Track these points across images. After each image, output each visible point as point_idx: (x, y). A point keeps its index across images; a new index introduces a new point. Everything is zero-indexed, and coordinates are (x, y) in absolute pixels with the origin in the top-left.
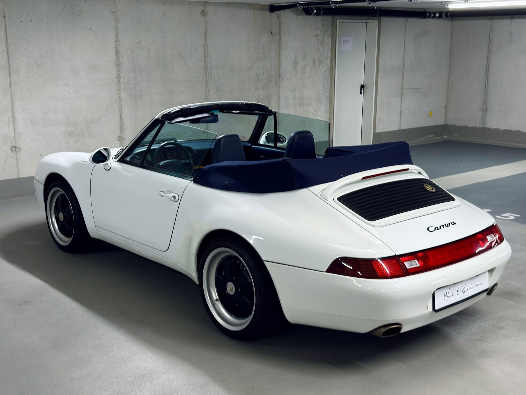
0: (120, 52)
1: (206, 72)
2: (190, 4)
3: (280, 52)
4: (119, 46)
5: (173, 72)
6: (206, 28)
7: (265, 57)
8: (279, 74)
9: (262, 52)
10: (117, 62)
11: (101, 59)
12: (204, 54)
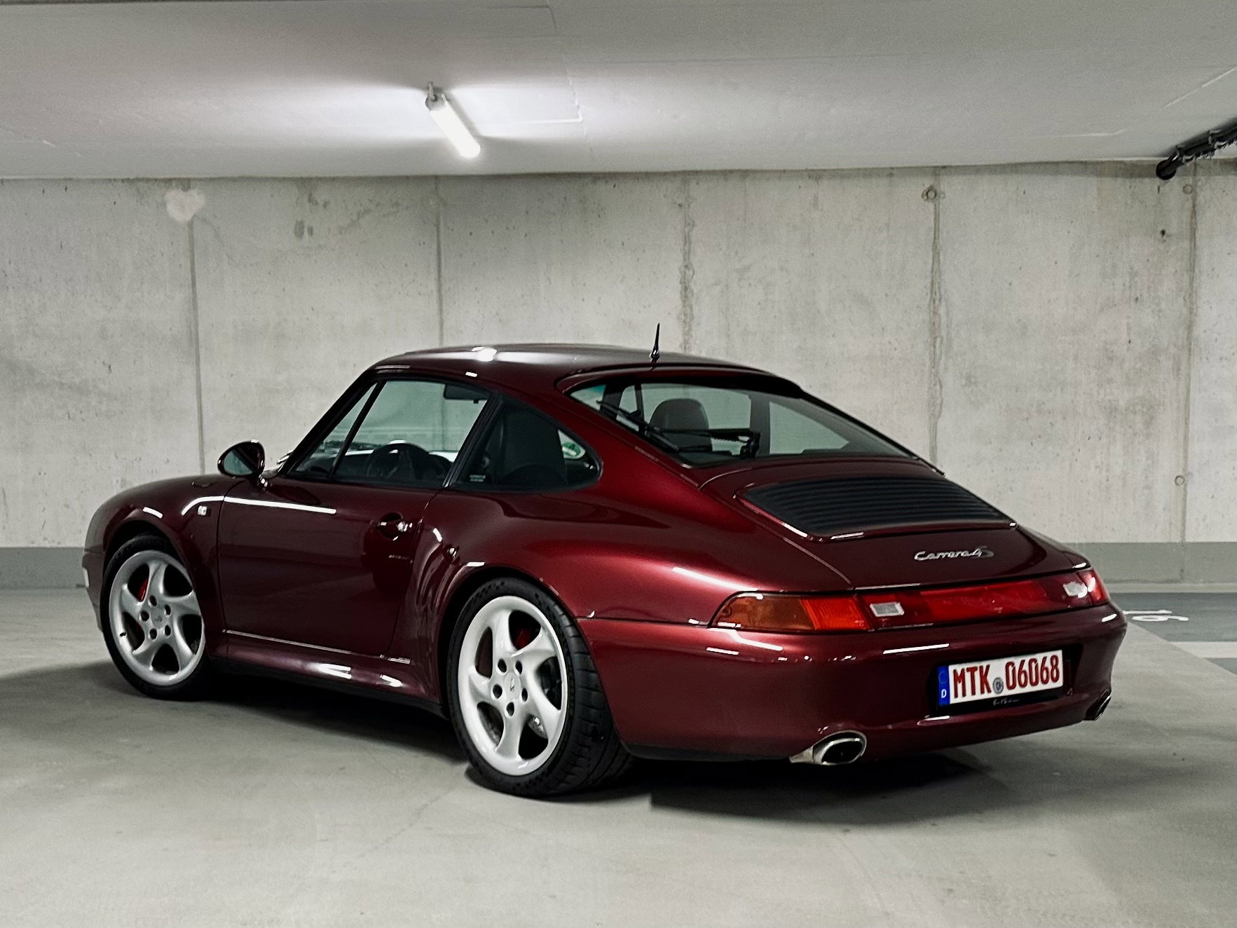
0: (693, 291)
3: (1195, 285)
4: (692, 277)
5: (833, 336)
6: (937, 229)
7: (1137, 299)
8: (1189, 345)
9: (1127, 285)
11: (644, 307)
12: (929, 292)
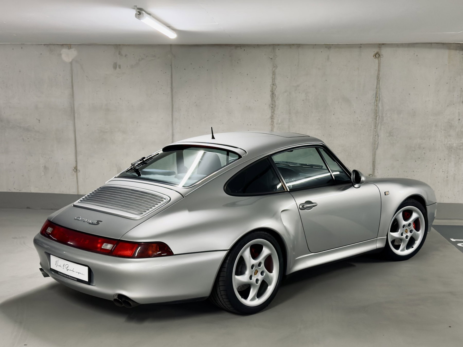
0: (275, 95)
1: (377, 116)
2: (361, 47)
4: (275, 89)
5: (334, 114)
6: (379, 70)
10: (272, 105)
11: (255, 101)
12: (374, 97)
